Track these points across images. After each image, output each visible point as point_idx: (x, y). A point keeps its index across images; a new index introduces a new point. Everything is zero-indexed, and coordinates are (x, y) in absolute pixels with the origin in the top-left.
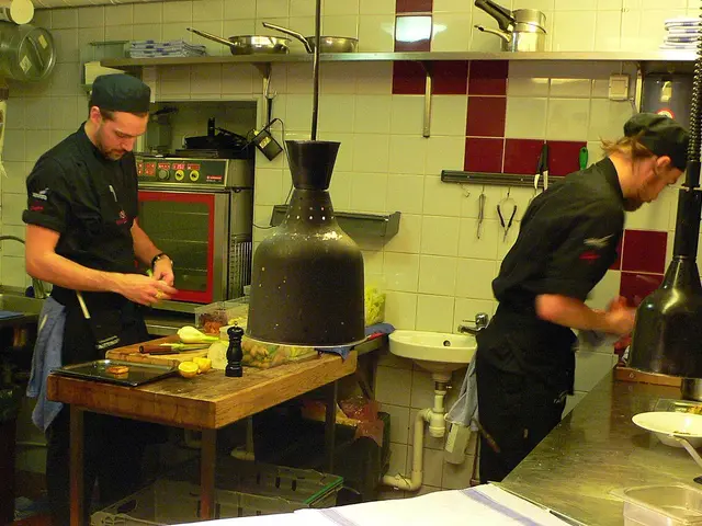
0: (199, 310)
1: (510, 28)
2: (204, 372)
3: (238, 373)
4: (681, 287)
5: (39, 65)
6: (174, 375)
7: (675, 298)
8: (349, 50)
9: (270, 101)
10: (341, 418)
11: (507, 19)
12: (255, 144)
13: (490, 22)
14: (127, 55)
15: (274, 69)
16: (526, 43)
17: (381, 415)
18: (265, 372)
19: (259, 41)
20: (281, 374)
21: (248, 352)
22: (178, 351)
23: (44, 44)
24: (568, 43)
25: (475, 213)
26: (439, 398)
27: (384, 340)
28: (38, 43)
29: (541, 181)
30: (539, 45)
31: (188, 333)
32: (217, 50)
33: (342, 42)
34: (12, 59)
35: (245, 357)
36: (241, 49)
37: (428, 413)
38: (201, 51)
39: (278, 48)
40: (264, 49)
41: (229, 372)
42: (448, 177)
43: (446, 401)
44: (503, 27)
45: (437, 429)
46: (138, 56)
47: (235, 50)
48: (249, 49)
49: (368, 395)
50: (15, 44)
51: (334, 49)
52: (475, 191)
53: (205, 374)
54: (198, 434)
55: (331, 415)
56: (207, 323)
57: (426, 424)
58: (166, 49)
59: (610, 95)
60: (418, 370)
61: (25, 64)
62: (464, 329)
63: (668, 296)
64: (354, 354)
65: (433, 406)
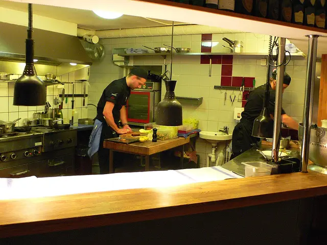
0: (145, 125)
1: (233, 46)
2: (146, 141)
3: (156, 141)
4: (265, 116)
5: (100, 55)
6: (138, 141)
7: (263, 118)
8: (188, 52)
9: (166, 66)
10: (185, 156)
11: (232, 43)
12: (162, 78)
13: (227, 45)
14: (125, 53)
15: (167, 57)
16: (237, 50)
17: (197, 155)
18: (163, 141)
19: (163, 49)
20: (167, 142)
21: (159, 136)
22: (139, 135)
23: (102, 49)
24: (249, 50)
25: (224, 98)
26: (213, 151)
27: (198, 134)
28: (100, 49)
29: (242, 88)
30: (241, 50)
31: (142, 131)
32: (151, 51)
33: (186, 49)
34: (93, 53)
35: (158, 137)
36: (158, 51)
37: (210, 155)
38: (146, 52)
39: (168, 51)
40: (164, 51)
41: (153, 141)
42: (216, 87)
43: (216, 151)
44: (230, 45)
45: (213, 159)
46: (128, 53)
47: (156, 52)
48: (160, 51)
49: (194, 150)
50: (94, 49)
51: (184, 51)
52: (224, 91)
53: (147, 141)
54: (144, 156)
55: (182, 155)
56: (147, 128)
57: (210, 158)
58: (136, 51)
59: (261, 64)
60: (207, 142)
61: (96, 55)
62: (220, 131)
63: (261, 118)
64: (189, 137)
65: (212, 153)
